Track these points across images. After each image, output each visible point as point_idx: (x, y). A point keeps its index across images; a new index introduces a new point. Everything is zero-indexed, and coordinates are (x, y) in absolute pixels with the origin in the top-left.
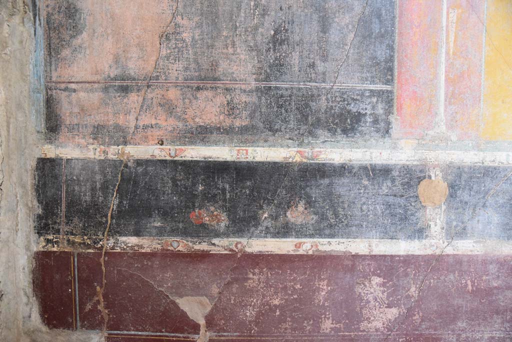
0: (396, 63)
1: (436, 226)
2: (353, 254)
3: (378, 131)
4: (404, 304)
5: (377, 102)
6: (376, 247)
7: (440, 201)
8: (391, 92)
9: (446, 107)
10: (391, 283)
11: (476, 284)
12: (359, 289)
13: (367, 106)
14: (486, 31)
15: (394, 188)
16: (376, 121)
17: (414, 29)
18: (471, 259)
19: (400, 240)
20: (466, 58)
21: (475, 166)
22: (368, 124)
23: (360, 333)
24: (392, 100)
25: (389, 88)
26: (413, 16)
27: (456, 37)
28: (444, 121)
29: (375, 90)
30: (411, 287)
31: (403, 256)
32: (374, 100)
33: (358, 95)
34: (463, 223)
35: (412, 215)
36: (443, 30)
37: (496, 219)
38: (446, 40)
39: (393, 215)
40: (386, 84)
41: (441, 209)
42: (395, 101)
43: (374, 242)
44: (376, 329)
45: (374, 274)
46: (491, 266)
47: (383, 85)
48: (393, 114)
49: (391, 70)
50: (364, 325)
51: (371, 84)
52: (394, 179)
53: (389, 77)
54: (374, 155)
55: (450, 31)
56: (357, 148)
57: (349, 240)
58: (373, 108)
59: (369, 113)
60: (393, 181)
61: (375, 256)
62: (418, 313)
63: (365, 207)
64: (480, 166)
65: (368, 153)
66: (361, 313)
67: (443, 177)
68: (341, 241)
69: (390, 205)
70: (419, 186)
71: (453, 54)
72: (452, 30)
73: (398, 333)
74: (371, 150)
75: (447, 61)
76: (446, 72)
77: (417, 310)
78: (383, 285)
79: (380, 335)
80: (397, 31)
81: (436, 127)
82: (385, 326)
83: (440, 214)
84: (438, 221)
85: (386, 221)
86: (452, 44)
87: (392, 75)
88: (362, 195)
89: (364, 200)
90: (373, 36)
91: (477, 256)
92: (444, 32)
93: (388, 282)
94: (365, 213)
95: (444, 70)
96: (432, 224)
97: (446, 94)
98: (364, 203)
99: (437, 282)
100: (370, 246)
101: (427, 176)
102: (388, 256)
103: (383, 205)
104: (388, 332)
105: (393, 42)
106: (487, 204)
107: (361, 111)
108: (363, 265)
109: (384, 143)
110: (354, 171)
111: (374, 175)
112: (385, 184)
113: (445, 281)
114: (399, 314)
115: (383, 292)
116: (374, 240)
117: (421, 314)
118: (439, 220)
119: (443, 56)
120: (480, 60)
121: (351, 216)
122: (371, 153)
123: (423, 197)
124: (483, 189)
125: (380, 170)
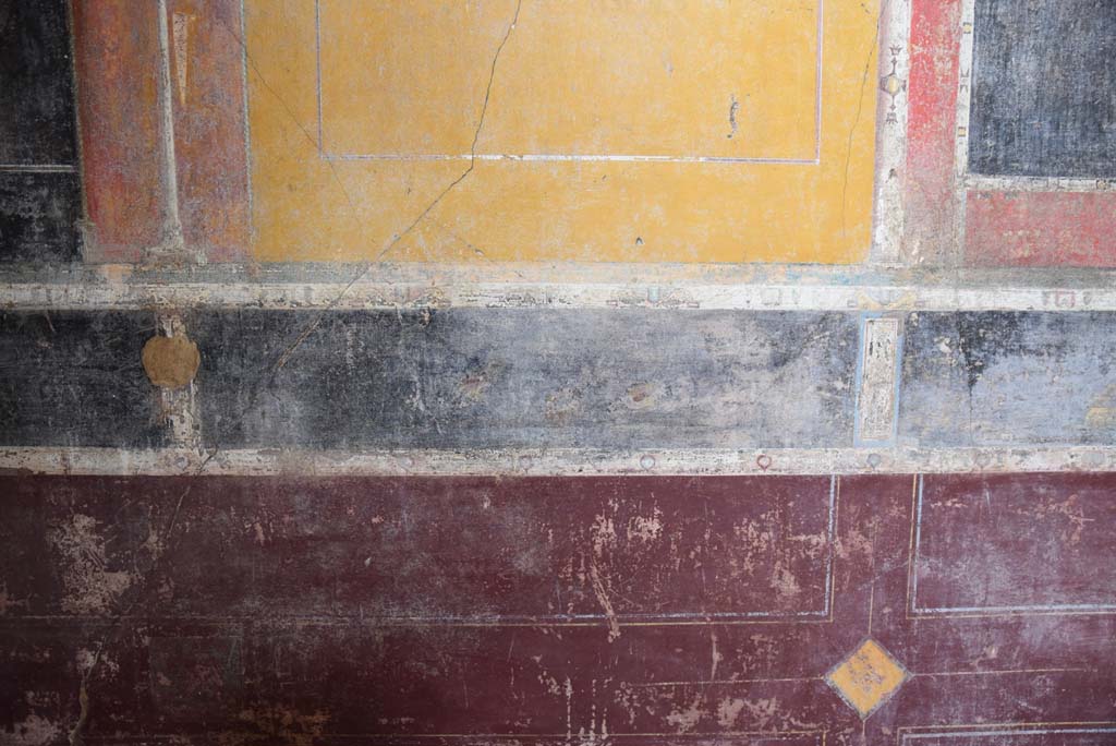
0: (78, 122)
1: (182, 422)
2: (36, 473)
3: (56, 249)
4: (139, 566)
5: (49, 196)
6: (76, 462)
7: (186, 377)
8: (75, 177)
9: (181, 201)
10: (110, 526)
11: (272, 531)
12: (53, 538)
13: (30, 205)
14: (247, 55)
15: (97, 354)
16: (51, 232)
17: (107, 57)
18: (257, 484)
19: (119, 450)
20: (212, 108)
21: (247, 311)
22: (36, 238)
23: (63, 617)
24: (78, 191)
25: (69, 168)
26: (104, 32)
27: (189, 67)
28: (180, 228)
29: (44, 174)
30: (148, 536)
31: (127, 478)
32: (45, 192)
33: (11, 184)
34: (234, 417)
35: (136, 402)
36: (162, 55)
37: (296, 409)
38: (171, 73)
39: (101, 403)
40: (63, 163)
41: (189, 392)
42: (84, 193)
43: (72, 452)
44: (91, 610)
45: (78, 511)
46: (297, 499)
47: (58, 163)
48: (81, 217)
49: (70, 135)
50: (68, 602)
51: (33, 163)
52: (96, 338)
53: (67, 149)
54: (54, 294)
55: (177, 55)
56: (21, 282)
57: (26, 448)
58: (44, 208)
59: (36, 216)
60: (95, 340)
61: (76, 477)
62: (168, 582)
63: (47, 389)
64: (256, 311)
65: (42, 291)
66: (61, 579)
67: (187, 333)
68: (11, 451)
69: (93, 385)
70: (144, 350)
71: (187, 102)
72: (181, 56)
73: (132, 616)
74: (48, 286)
75: (176, 113)
76: (176, 135)
77: (164, 577)
78: (97, 530)
79: (99, 620)
80: (74, 61)
81: (167, 239)
82: (107, 603)
83: (189, 401)
84: (185, 413)
85: (89, 414)
86: (182, 83)
87: (74, 145)
88: (39, 367)
89: (44, 376)
90: (29, 73)
91: (268, 478)
92: (166, 60)
93: (105, 526)
94: (49, 399)
95: (171, 131)
96: (175, 419)
97: (180, 178)
98: (45, 382)
99: (197, 526)
100: (64, 459)
101: (157, 331)
102: (100, 477)
103: (81, 384)
104: (113, 614)
105: (69, 82)
106: (278, 381)
107: (22, 214)
108: (55, 494)
109: (70, 272)
110: (21, 323)
111: (58, 330)
112: (80, 347)
113: (213, 525)
114: (132, 583)
115: (99, 543)
116: (72, 449)
117: (172, 584)
118: (189, 411)
119: (169, 103)
120: (240, 111)
121: (23, 406)
122: (48, 291)
123: (154, 369)
124: (266, 353)
125: (69, 322)
